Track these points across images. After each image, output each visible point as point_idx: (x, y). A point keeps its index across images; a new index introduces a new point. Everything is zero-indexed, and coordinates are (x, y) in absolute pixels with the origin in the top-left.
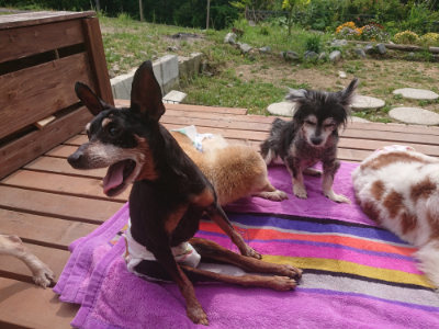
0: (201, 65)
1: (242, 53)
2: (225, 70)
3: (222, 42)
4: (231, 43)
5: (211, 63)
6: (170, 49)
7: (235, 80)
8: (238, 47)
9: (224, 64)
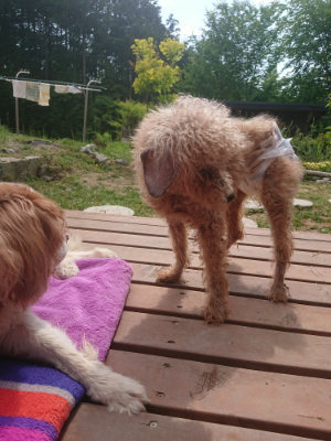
0: (39, 168)
1: (97, 162)
2: (68, 175)
3: (78, 151)
4: (87, 152)
5: (52, 167)
6: (4, 151)
7: (76, 184)
8: (94, 157)
9: (69, 170)
